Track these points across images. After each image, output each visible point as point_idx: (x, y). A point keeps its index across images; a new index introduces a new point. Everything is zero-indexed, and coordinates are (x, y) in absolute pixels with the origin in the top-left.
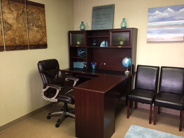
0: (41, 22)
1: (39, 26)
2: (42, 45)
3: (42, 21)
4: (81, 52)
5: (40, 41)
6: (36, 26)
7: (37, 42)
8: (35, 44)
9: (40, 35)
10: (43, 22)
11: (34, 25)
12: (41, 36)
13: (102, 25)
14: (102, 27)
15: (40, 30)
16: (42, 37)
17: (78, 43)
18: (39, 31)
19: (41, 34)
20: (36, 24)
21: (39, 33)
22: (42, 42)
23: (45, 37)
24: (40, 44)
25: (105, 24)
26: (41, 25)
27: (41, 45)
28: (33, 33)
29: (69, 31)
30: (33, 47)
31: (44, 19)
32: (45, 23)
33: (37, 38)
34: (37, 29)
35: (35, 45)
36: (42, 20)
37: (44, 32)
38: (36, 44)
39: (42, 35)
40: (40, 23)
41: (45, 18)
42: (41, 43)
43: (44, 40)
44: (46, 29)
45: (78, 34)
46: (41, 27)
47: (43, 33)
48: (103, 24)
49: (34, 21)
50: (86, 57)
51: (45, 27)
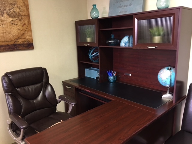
0: (19, 8)
1: (14, 14)
2: (22, 44)
3: (21, 6)
4: (92, 53)
5: (18, 38)
6: (8, 14)
7: (12, 41)
8: (7, 43)
9: (18, 29)
10: (23, 8)
11: (3, 13)
12: (19, 31)
13: (125, 7)
14: (126, 12)
15: (17, 21)
16: (23, 32)
17: (89, 40)
18: (16, 23)
19: (20, 27)
20: (9, 11)
21: (15, 26)
22: (23, 40)
23: (28, 31)
24: (19, 43)
25: (130, 5)
26: (19, 13)
27: (19, 45)
28: (4, 26)
29: (75, 21)
30: (3, 49)
31: (26, 3)
32: (28, 9)
33: (12, 33)
34: (11, 19)
35: (8, 45)
36: (22, 4)
37: (25, 24)
38: (10, 44)
39: (21, 29)
40: (18, 10)
41: (28, 2)
42: (20, 41)
43: (27, 37)
44: (29, 18)
45: (88, 26)
46: (20, 15)
47: (23, 26)
48: (127, 6)
49: (5, 7)
50: (98, 63)
51: (28, 16)
